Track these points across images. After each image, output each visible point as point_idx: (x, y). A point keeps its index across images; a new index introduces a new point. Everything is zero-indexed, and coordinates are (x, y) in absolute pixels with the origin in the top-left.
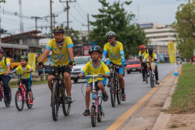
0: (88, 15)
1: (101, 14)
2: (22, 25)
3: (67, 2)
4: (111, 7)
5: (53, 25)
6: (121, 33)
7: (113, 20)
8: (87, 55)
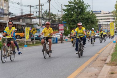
0: (62, 5)
1: (70, 4)
2: (22, 10)
5: (41, 10)
6: (82, 16)
7: (77, 8)
8: (61, 29)
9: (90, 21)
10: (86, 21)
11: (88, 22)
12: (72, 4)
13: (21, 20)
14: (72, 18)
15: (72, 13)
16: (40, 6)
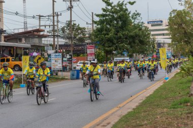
1: (104, 13)
2: (25, 23)
3: (71, 1)
4: (115, 6)
5: (56, 24)
6: (124, 33)
7: (116, 19)
8: (90, 54)
9: (137, 41)
10: (131, 40)
11: (134, 43)
12: (108, 13)
13: (23, 40)
14: (109, 36)
15: (108, 26)
16: (54, 17)
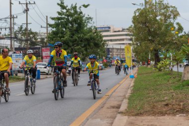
0: (47, 17)
1: (59, 16)
3: (27, 4)
4: (69, 9)
5: (12, 26)
6: (79, 36)
7: (71, 23)
9: (92, 44)
10: (86, 43)
11: (89, 45)
12: (63, 16)
14: (64, 39)
15: (64, 29)
16: (11, 19)
